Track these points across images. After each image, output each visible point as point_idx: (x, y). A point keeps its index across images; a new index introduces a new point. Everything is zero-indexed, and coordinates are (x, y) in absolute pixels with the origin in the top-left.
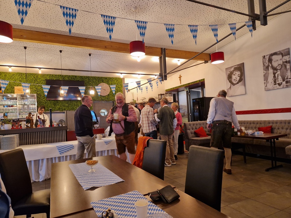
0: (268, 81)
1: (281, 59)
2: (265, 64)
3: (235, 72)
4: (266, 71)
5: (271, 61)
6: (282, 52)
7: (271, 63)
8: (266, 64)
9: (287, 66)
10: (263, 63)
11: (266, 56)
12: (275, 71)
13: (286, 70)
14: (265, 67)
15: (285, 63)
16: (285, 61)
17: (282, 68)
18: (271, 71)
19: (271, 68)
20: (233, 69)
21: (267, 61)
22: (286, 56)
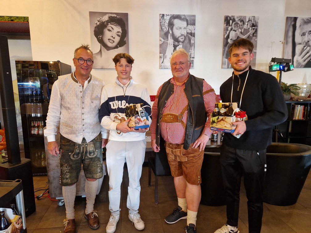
0: (166, 56)
1: (185, 28)
2: (163, 27)
3: (110, 25)
4: (164, 39)
5: (172, 26)
6: (188, 18)
7: (172, 29)
8: (165, 29)
9: (191, 40)
10: (161, 25)
11: (165, 16)
12: (177, 43)
13: (189, 45)
14: (163, 33)
15: (190, 36)
16: (190, 32)
17: (185, 41)
18: (171, 41)
19: (171, 38)
20: (105, 18)
21: (166, 24)
22: (192, 25)
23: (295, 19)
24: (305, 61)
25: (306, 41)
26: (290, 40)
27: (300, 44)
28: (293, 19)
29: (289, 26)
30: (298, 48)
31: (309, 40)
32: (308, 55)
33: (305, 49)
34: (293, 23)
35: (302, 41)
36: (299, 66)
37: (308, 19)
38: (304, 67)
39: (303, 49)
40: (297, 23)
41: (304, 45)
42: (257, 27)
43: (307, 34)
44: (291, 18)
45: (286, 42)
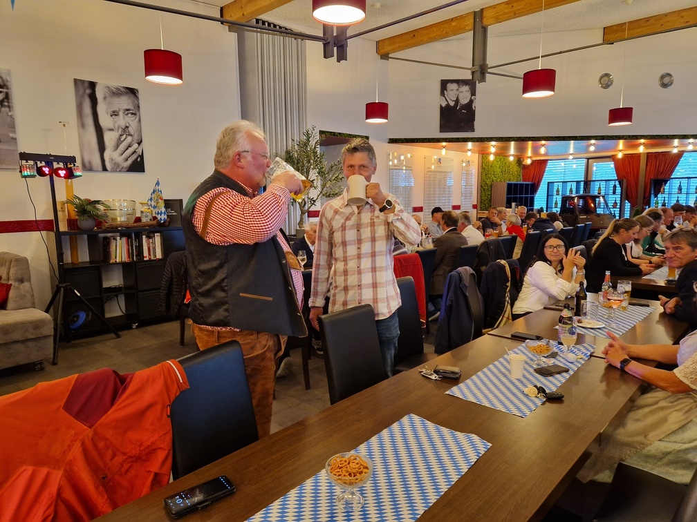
23: (92, 85)
24: (127, 160)
25: (123, 127)
26: (89, 121)
27: (111, 130)
28: (87, 85)
29: (82, 96)
30: (110, 138)
31: (128, 125)
32: (131, 150)
33: (122, 139)
34: (88, 91)
35: (114, 125)
36: (117, 168)
37: (118, 89)
38: (127, 171)
39: (120, 139)
40: (97, 93)
41: (120, 133)
42: (8, 88)
43: (121, 114)
44: (83, 82)
45: (82, 125)
